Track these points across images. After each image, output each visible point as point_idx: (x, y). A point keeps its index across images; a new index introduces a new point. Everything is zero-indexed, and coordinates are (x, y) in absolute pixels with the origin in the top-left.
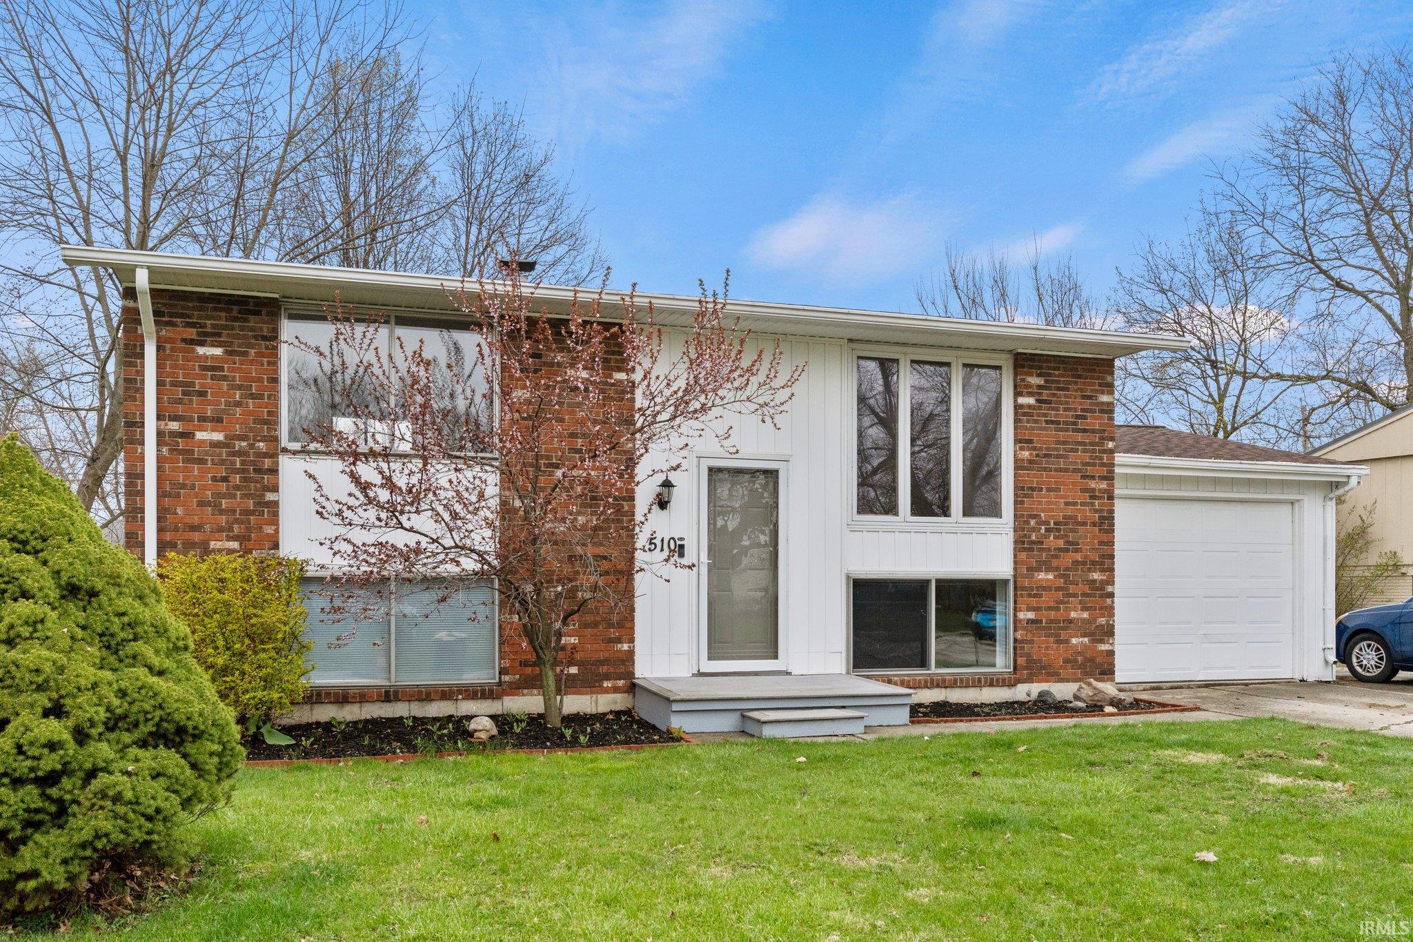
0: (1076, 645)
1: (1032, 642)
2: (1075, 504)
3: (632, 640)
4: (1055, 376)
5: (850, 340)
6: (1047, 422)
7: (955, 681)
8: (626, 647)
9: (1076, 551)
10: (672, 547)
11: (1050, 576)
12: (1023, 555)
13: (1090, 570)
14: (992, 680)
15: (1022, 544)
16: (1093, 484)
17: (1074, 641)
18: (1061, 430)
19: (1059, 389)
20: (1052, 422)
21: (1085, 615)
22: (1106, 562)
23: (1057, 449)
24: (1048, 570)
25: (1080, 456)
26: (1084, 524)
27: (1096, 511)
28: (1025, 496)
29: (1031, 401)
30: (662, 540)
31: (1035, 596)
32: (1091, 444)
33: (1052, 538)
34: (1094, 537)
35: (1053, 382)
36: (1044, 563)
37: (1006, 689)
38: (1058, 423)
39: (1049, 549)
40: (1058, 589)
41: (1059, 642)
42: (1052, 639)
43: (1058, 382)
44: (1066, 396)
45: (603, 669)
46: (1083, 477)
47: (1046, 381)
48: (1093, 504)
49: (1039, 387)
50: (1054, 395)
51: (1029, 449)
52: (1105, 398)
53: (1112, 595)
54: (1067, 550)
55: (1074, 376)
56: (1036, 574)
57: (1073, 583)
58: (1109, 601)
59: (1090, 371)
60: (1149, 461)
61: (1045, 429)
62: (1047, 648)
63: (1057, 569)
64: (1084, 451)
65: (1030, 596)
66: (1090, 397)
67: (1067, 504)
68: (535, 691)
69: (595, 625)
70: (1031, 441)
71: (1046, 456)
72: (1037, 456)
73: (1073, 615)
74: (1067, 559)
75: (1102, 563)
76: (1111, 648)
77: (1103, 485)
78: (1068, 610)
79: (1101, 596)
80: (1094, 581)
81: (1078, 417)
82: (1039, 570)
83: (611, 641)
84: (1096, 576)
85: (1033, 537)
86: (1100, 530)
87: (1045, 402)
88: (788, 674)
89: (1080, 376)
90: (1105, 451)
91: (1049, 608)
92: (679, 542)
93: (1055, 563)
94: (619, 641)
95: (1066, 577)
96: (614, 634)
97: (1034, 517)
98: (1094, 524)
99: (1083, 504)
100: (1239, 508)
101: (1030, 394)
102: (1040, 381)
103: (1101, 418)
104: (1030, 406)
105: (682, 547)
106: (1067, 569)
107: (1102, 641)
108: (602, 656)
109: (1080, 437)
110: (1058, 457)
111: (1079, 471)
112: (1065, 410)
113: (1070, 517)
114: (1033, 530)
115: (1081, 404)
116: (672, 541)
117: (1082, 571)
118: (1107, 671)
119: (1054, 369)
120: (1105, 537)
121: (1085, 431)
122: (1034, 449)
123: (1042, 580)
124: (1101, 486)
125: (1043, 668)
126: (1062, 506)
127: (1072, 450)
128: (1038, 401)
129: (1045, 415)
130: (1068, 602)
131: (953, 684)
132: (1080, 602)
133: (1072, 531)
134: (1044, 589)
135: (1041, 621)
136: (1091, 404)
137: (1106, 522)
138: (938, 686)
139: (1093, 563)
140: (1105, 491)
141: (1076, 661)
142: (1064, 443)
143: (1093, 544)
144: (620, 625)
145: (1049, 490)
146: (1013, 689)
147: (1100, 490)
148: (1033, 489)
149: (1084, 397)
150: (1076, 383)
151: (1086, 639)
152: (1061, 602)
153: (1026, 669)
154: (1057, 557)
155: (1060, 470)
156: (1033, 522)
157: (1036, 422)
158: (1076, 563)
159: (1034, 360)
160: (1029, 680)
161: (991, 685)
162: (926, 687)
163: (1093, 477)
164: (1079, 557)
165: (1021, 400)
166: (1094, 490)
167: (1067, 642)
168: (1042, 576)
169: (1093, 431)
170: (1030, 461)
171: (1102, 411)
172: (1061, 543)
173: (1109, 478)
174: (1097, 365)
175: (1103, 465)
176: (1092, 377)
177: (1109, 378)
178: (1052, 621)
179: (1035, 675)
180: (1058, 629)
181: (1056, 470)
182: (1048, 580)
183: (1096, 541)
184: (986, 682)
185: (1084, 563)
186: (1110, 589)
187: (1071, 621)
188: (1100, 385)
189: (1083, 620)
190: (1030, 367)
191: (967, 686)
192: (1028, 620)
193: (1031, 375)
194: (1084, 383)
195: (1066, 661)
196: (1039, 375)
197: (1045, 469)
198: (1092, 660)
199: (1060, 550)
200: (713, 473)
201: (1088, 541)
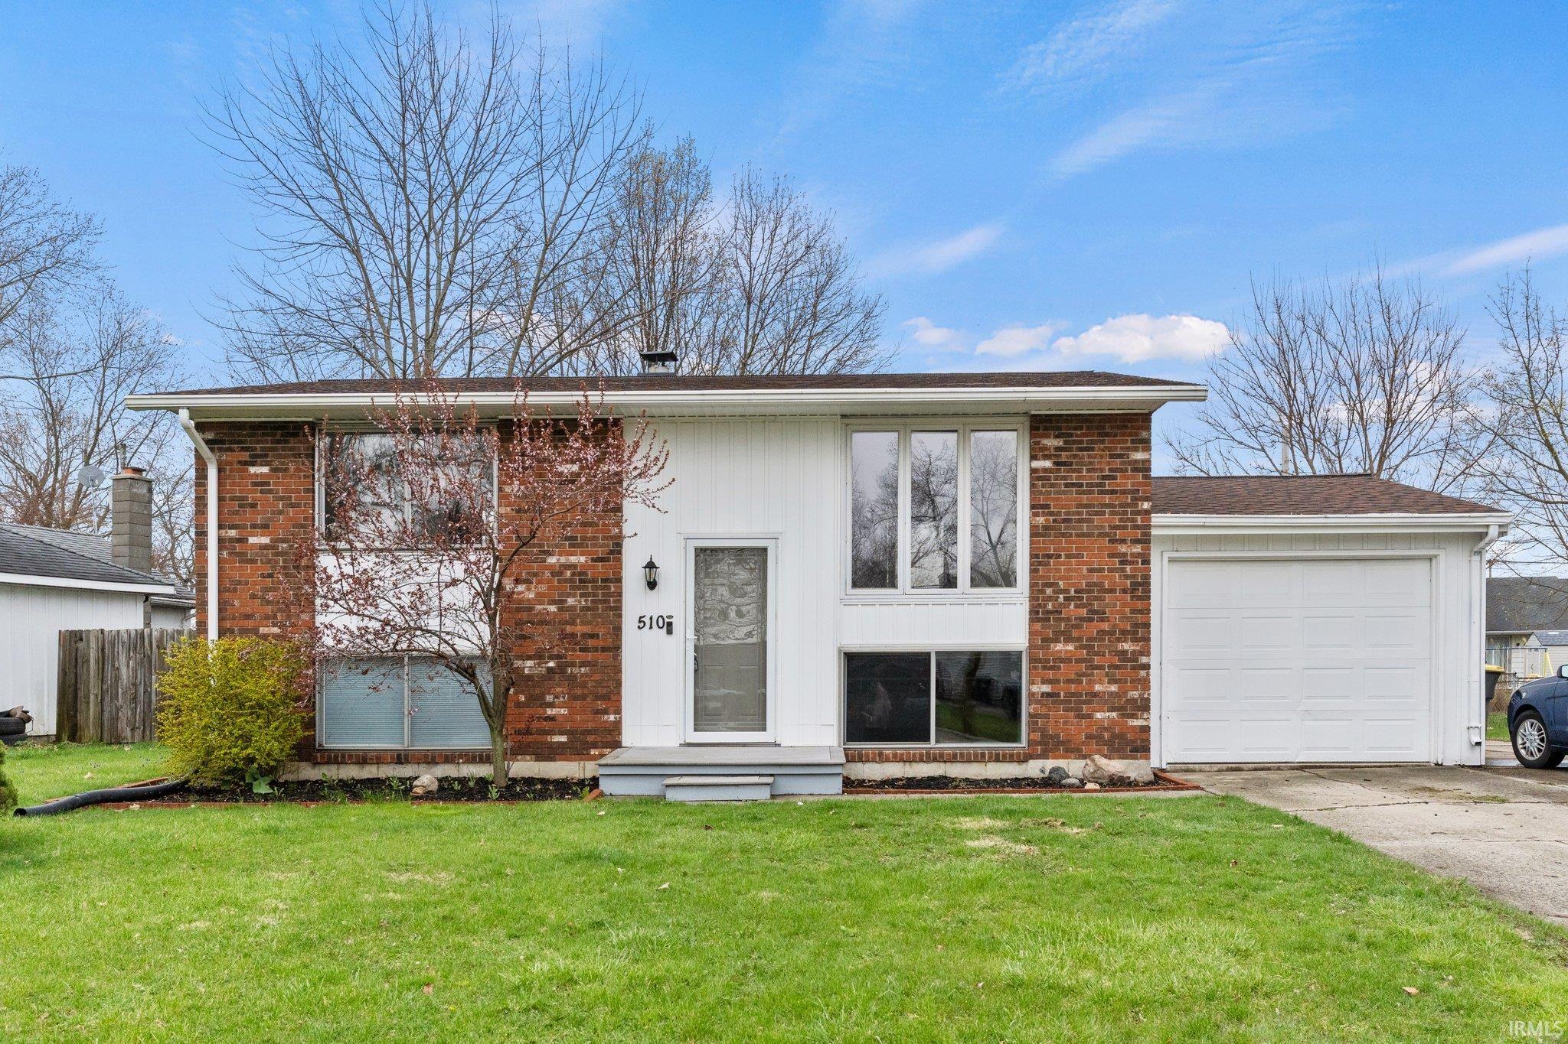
0: (1102, 720)
1: (1047, 716)
2: (1101, 570)
3: (618, 711)
4: (1077, 435)
5: (843, 416)
6: (1066, 485)
7: (955, 756)
8: (612, 718)
9: (1102, 620)
10: (661, 625)
11: (1070, 647)
12: (1038, 626)
13: (1119, 640)
14: (997, 755)
15: (1037, 614)
16: (1123, 548)
17: (1099, 715)
18: (1084, 492)
19: (1081, 449)
20: (1073, 485)
21: (1114, 688)
22: (1140, 631)
23: (1078, 513)
24: (1067, 641)
25: (1106, 520)
26: (1112, 591)
27: (1127, 577)
28: (1040, 564)
29: (1048, 464)
30: (651, 618)
31: (1052, 668)
32: (1122, 506)
33: (1072, 607)
34: (1124, 605)
35: (1074, 442)
36: (1063, 633)
37: (1015, 765)
38: (1081, 485)
39: (1068, 619)
40: (1078, 661)
41: (1081, 716)
42: (1072, 714)
43: (1081, 442)
44: (1089, 456)
45: (590, 738)
46: (1111, 541)
47: (1066, 442)
48: (1123, 570)
49: (1058, 449)
50: (1075, 456)
51: (1044, 514)
52: (1139, 456)
53: (1147, 667)
54: (1091, 620)
55: (1099, 435)
56: (1052, 645)
57: (1097, 654)
58: (1143, 673)
59: (1119, 427)
60: (1203, 520)
61: (1064, 493)
62: (1065, 723)
63: (1079, 639)
64: (1113, 513)
65: (1044, 668)
66: (1120, 456)
67: (1090, 570)
68: (528, 757)
69: (583, 697)
70: (1047, 506)
71: (1065, 521)
72: (1055, 521)
73: (1098, 688)
74: (1092, 629)
75: (1135, 633)
76: (1145, 723)
77: (1137, 549)
78: (1091, 682)
79: (1133, 668)
80: (1125, 652)
81: (1104, 478)
82: (1057, 641)
83: (598, 712)
84: (1127, 646)
85: (1050, 607)
86: (1132, 598)
87: (1064, 464)
88: (779, 745)
89: (1107, 435)
90: (1138, 513)
91: (1069, 681)
92: (667, 620)
93: (1075, 633)
94: (606, 712)
95: (1090, 648)
96: (600, 705)
97: (1050, 585)
98: (1124, 591)
99: (1110, 570)
100: (1355, 568)
101: (1046, 457)
102: (1060, 443)
103: (1134, 477)
104: (1045, 470)
105: (670, 624)
106: (1090, 639)
107: (1133, 716)
108: (590, 726)
109: (1107, 498)
110: (1080, 521)
111: (1106, 535)
112: (1089, 471)
113: (1095, 584)
114: (1049, 598)
115: (1109, 463)
116: (660, 620)
117: (1109, 641)
118: (1139, 746)
119: (1076, 429)
120: (1139, 605)
121: (1113, 492)
122: (1051, 514)
123: (1061, 651)
124: (1134, 550)
125: (1063, 743)
126: (1085, 572)
127: (1097, 514)
128: (1055, 463)
129: (1064, 478)
130: (1092, 674)
131: (953, 759)
132: (1107, 675)
133: (1096, 598)
134: (1062, 660)
135: (1058, 695)
136: (1122, 463)
137: (1141, 588)
138: (935, 760)
139: (1124, 632)
140: (1138, 555)
141: (1101, 737)
142: (1086, 506)
143: (1122, 612)
144: (606, 698)
145: (1068, 556)
146: (1024, 765)
147: (1132, 555)
148: (1049, 556)
149: (1111, 456)
150: (1103, 442)
151: (1114, 714)
152: (1084, 674)
153: (1047, 746)
154: (1077, 627)
155: (1083, 535)
156: (1049, 591)
157: (1052, 485)
158: (1102, 632)
159: (1051, 421)
160: (1044, 756)
161: (997, 760)
162: (921, 761)
163: (1123, 541)
164: (1106, 626)
165: (1036, 464)
166: (1125, 555)
167: (1090, 716)
168: (1060, 647)
169: (1124, 492)
170: (1045, 527)
171: (1135, 470)
172: (1083, 612)
173: (1145, 540)
174: (1130, 421)
175: (1136, 527)
176: (1123, 435)
177: (1144, 434)
178: (1072, 695)
179: (1051, 751)
180: (1080, 703)
181: (1077, 535)
182: (1067, 651)
183: (1127, 610)
184: (990, 757)
185: (1111, 633)
186: (1144, 660)
187: (1096, 695)
188: (1133, 442)
189: (1111, 694)
190: (1046, 429)
191: (969, 761)
192: (1043, 694)
193: (1048, 437)
194: (1112, 442)
195: (1089, 737)
196: (1057, 437)
197: (1063, 535)
198: (1122, 736)
199: (1081, 619)
200: (700, 552)
201: (1117, 609)
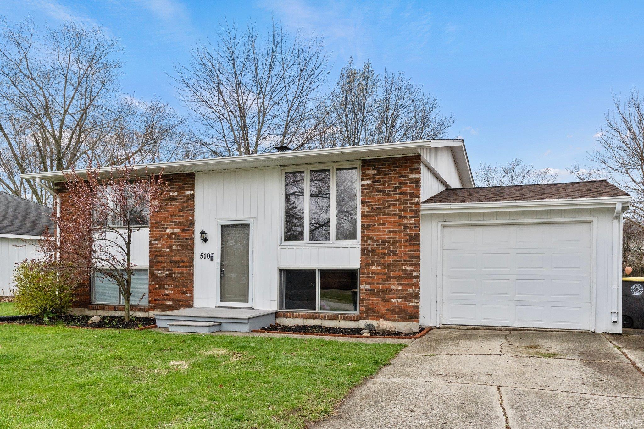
0: (395, 303)
1: (368, 300)
2: (394, 231)
3: (192, 292)
4: (383, 168)
5: (281, 166)
6: (378, 192)
7: (325, 316)
8: (189, 295)
9: (395, 255)
10: (209, 257)
11: (379, 268)
12: (364, 257)
13: (403, 264)
14: (344, 317)
15: (365, 252)
16: (405, 221)
17: (393, 300)
18: (386, 195)
19: (385, 175)
20: (381, 191)
21: (400, 287)
22: (415, 260)
23: (384, 205)
24: (378, 265)
25: (398, 207)
26: (400, 241)
27: (407, 234)
28: (365, 229)
29: (369, 182)
30: (205, 254)
31: (370, 277)
32: (404, 200)
33: (380, 248)
34: (406, 248)
35: (382, 171)
36: (376, 261)
37: (353, 322)
38: (385, 191)
39: (379, 255)
40: (383, 274)
41: (384, 300)
42: (380, 299)
43: (385, 171)
44: (389, 178)
45: (181, 303)
46: (399, 217)
47: (378, 172)
48: (406, 231)
49: (374, 175)
50: (382, 178)
51: (367, 206)
52: (414, 176)
53: (418, 277)
54: (389, 255)
55: (394, 167)
56: (371, 267)
57: (392, 271)
58: (415, 280)
59: (404, 163)
60: (449, 206)
61: (377, 195)
62: (377, 303)
63: (383, 264)
64: (400, 204)
65: (367, 277)
66: (404, 177)
67: (389, 231)
68: (159, 310)
69: (178, 286)
70: (369, 202)
71: (377, 208)
72: (372, 209)
73: (393, 287)
74: (390, 259)
75: (411, 261)
76: (416, 305)
77: (413, 221)
78: (389, 284)
79: (410, 278)
80: (406, 270)
81: (396, 187)
82: (373, 265)
83: (183, 293)
84: (407, 267)
85: (370, 248)
86: (410, 244)
87: (377, 182)
88: (254, 309)
89: (398, 167)
90: (413, 203)
91: (378, 284)
92: (211, 255)
93: (382, 261)
94: (186, 293)
95: (389, 268)
96: (185, 290)
97: (370, 239)
98: (406, 241)
99: (399, 231)
101: (368, 179)
102: (375, 172)
103: (411, 186)
104: (368, 185)
105: (212, 257)
106: (389, 264)
107: (410, 301)
108: (181, 298)
109: (397, 197)
110: (384, 208)
111: (397, 214)
112: (389, 184)
113: (391, 238)
114: (370, 245)
115: (398, 180)
116: (209, 255)
117: (398, 265)
118: (414, 315)
119: (382, 165)
120: (413, 248)
121: (401, 194)
122: (371, 205)
123: (375, 269)
124: (411, 221)
125: (375, 313)
126: (387, 232)
127: (393, 204)
128: (373, 182)
129: (376, 188)
130: (390, 281)
131: (324, 318)
132: (397, 281)
133: (392, 245)
134: (375, 274)
135: (374, 290)
136: (405, 180)
137: (415, 240)
138: (316, 318)
139: (406, 261)
140: (413, 224)
141: (394, 310)
142: (387, 201)
143: (405, 251)
144: (186, 287)
145: (379, 225)
146: (357, 322)
147: (410, 224)
148: (369, 225)
149: (400, 177)
150: (396, 170)
151: (400, 300)
152: (386, 281)
153: (369, 314)
154: (382, 258)
155: (386, 215)
156: (369, 241)
157: (371, 192)
158: (395, 261)
159: (370, 162)
160: (367, 318)
161: (344, 319)
162: (310, 318)
163: (406, 217)
164: (397, 258)
165: (364, 182)
166: (406, 224)
167: (389, 300)
168: (374, 267)
169: (406, 194)
170: (368, 212)
171: (411, 183)
172: (386, 251)
173: (417, 216)
174: (409, 159)
175: (412, 210)
176: (406, 166)
177: (416, 166)
178: (380, 290)
179: (370, 316)
180: (385, 294)
181: (383, 215)
182: (378, 270)
183: (407, 250)
184: (341, 318)
185: (399, 261)
186: (416, 274)
187: (391, 290)
188: (410, 170)
189: (399, 290)
190: (368, 166)
191: (331, 319)
192: (366, 289)
193: (369, 169)
194: (400, 170)
195: (388, 310)
196: (373, 169)
197: (377, 215)
198: (404, 310)
199: (385, 254)
200: (223, 227)
201: (403, 250)
